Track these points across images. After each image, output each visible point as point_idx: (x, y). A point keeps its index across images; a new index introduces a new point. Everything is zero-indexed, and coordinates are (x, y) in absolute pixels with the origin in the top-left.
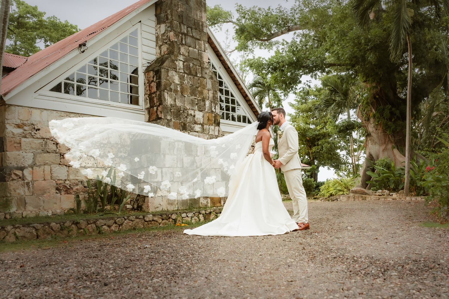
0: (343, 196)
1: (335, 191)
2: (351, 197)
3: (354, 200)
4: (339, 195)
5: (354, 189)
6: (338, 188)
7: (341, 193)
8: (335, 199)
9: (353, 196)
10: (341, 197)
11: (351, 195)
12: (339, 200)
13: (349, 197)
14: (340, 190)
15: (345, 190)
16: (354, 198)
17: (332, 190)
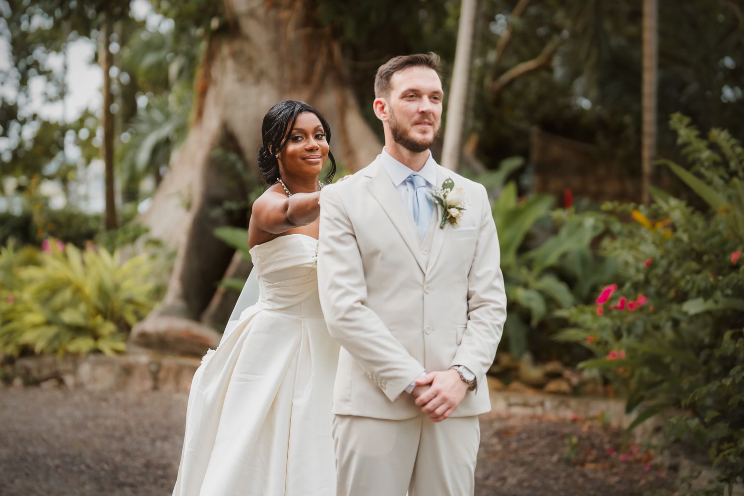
0: (96, 364)
1: (51, 331)
2: (137, 374)
3: (155, 388)
4: (75, 357)
5: (154, 324)
6: (70, 316)
7: (84, 344)
8: (46, 372)
9: (150, 363)
10: (85, 370)
11: (143, 358)
12: (69, 380)
13: (128, 371)
14: (78, 330)
15: (109, 328)
16: (155, 376)
17: (35, 326)
